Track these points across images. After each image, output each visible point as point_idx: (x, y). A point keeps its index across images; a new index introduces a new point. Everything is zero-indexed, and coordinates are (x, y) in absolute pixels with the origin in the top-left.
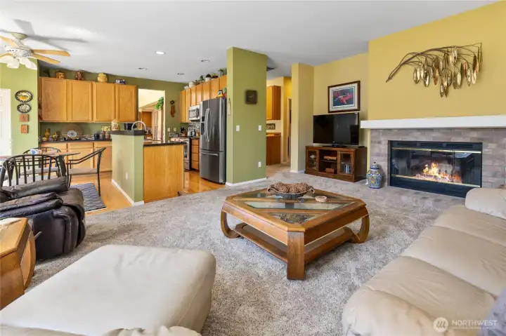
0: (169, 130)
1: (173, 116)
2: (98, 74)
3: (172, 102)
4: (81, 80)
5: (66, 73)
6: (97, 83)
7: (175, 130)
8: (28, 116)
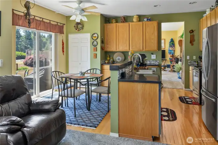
0: (188, 57)
1: (192, 45)
2: (133, 16)
3: (192, 31)
4: (124, 22)
5: (117, 19)
6: (133, 23)
7: (194, 58)
8: (96, 48)
